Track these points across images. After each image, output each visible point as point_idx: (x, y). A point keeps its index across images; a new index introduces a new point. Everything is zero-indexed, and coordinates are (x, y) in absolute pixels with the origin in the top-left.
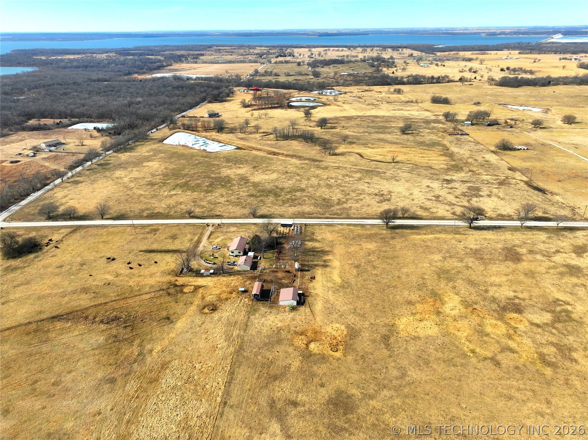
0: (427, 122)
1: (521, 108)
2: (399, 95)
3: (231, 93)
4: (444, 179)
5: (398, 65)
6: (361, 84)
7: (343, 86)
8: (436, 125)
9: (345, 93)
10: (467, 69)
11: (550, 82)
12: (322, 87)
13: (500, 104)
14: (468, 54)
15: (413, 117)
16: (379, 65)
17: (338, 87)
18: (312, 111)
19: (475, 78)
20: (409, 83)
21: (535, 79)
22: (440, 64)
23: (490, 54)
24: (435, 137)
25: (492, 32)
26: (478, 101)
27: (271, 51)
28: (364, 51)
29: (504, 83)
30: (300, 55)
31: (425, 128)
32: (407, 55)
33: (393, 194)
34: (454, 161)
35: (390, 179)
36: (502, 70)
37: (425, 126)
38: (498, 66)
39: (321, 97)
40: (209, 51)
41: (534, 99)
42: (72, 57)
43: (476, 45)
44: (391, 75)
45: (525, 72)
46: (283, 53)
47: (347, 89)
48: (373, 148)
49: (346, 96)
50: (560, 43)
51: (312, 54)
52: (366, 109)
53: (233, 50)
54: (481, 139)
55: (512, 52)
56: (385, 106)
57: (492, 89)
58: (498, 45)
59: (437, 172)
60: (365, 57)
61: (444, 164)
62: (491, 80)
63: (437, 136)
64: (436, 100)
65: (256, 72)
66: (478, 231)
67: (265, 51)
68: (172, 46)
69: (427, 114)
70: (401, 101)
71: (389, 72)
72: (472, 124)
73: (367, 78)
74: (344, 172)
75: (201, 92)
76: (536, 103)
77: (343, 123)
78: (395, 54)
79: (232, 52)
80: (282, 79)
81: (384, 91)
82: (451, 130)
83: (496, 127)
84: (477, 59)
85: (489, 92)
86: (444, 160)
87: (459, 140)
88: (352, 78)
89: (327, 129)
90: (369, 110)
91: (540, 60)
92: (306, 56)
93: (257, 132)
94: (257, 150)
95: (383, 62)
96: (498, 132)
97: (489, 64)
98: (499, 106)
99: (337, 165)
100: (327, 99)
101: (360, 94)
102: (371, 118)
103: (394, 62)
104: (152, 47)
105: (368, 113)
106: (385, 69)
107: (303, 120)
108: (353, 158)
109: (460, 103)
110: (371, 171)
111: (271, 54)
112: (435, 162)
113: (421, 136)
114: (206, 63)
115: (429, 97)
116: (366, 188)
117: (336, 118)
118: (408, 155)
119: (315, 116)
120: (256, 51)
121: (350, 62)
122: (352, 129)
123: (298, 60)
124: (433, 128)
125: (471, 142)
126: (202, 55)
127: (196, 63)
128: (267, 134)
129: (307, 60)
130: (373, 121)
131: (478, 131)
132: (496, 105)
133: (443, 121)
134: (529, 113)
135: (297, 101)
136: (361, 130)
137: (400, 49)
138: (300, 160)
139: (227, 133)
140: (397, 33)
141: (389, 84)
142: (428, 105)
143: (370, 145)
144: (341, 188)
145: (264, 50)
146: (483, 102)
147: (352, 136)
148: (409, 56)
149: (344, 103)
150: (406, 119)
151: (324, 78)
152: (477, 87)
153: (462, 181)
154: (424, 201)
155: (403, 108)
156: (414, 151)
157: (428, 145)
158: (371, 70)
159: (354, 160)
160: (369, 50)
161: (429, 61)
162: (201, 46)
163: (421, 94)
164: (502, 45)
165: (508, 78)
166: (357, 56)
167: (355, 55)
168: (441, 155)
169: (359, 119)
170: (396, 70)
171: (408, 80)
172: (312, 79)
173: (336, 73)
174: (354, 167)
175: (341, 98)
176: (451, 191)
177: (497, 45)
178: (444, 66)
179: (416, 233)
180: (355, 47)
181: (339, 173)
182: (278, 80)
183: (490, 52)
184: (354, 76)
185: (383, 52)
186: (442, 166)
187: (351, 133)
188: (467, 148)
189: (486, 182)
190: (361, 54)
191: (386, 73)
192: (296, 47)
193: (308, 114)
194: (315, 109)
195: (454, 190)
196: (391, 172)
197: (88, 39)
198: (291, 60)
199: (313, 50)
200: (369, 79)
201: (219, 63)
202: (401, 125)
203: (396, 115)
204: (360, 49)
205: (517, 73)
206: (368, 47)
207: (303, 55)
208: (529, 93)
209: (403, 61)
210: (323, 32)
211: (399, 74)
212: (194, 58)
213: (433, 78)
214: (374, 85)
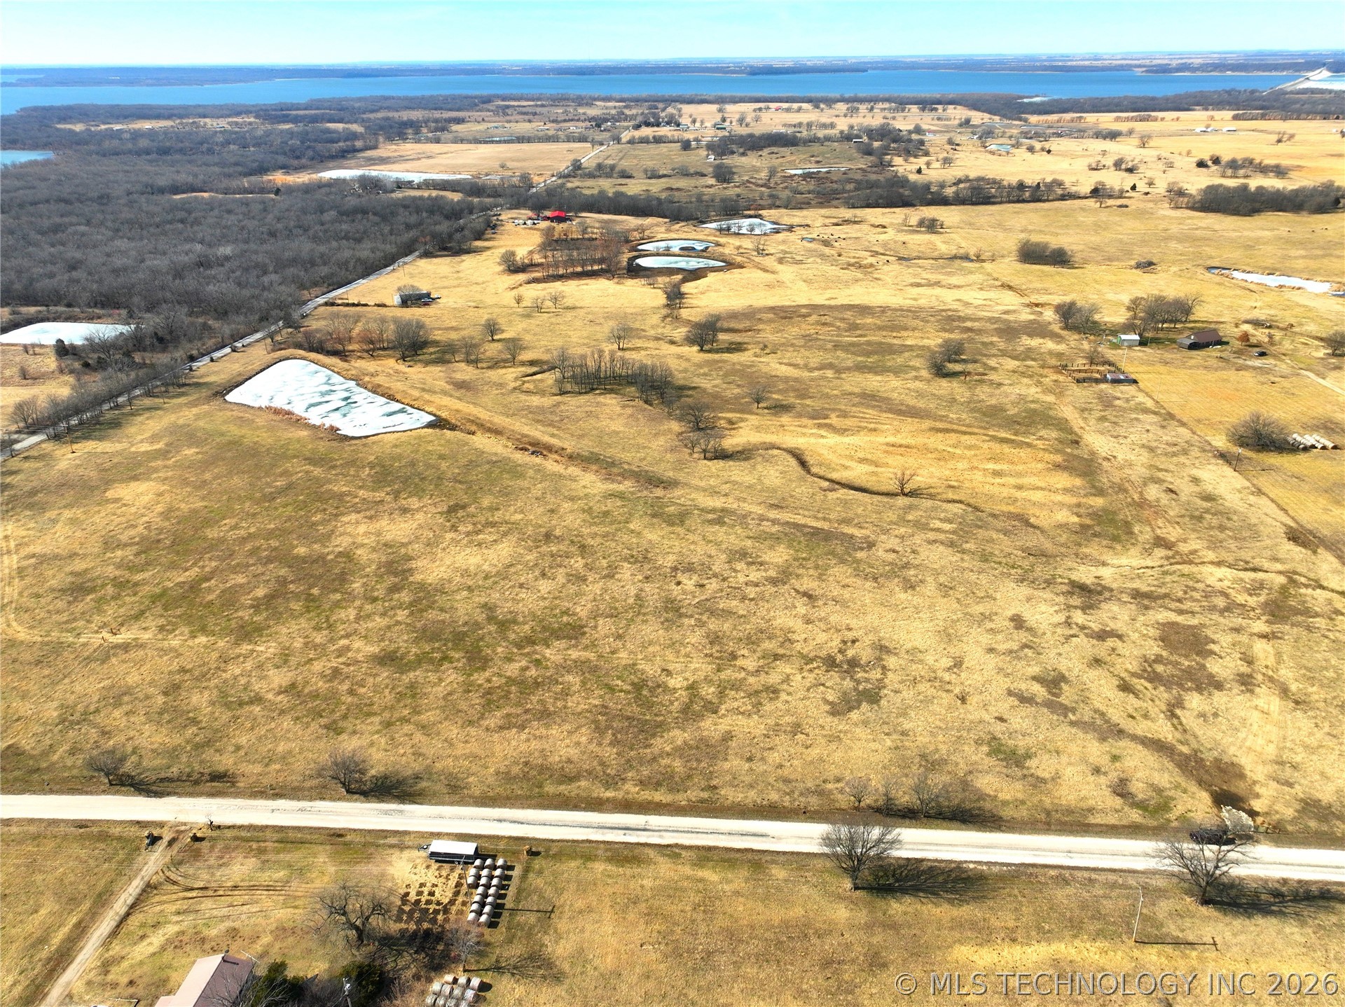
0: (1010, 331)
1: (1273, 281)
2: (933, 237)
3: (490, 228)
4: (1073, 583)
5: (931, 150)
6: (835, 202)
7: (786, 207)
8: (1035, 342)
9: (790, 228)
10: (1109, 161)
11: (1337, 201)
12: (732, 210)
13: (1209, 268)
14: (1107, 120)
15: (969, 311)
16: (885, 150)
17: (772, 212)
18: (687, 288)
19: (1134, 188)
20: (959, 201)
21: (1296, 192)
22: (1038, 146)
23: (1163, 119)
24: (1033, 390)
25: (1159, 65)
26: (1149, 258)
27: (627, 112)
28: (853, 111)
29: (1214, 202)
30: (694, 122)
31: (1004, 353)
32: (957, 122)
33: (891, 662)
34: (1100, 492)
35: (887, 576)
36: (1201, 164)
37: (1002, 345)
38: (1189, 153)
39: (722, 240)
40: (480, 110)
41: (1302, 252)
42: (147, 125)
43: (1126, 98)
44: (913, 177)
45: (1263, 170)
46: (654, 115)
47: (796, 217)
48: (842, 431)
49: (792, 237)
50: (1330, 92)
51: (724, 120)
52: (838, 280)
53: (538, 110)
54: (1174, 398)
55: (1218, 114)
56: (891, 271)
57: (1181, 221)
58: (1178, 96)
59: (1048, 546)
60: (851, 127)
61: (1070, 507)
62: (1176, 195)
63: (1039, 383)
64: (1032, 255)
65: (577, 166)
66: (1238, 923)
67: (613, 112)
68: (399, 98)
69: (1010, 300)
70: (936, 254)
71: (909, 167)
72: (1143, 343)
73: (850, 187)
74: (733, 538)
75: (409, 227)
76: (1313, 264)
77: (768, 334)
78: (927, 121)
79: (535, 114)
80: (634, 188)
81: (892, 224)
82: (1081, 363)
83: (1214, 351)
84: (1130, 132)
85: (1174, 229)
86: (1066, 491)
87: (1107, 402)
88: (812, 185)
89: (717, 351)
90: (847, 284)
91: (1292, 136)
92: (708, 124)
93: (512, 361)
94: (489, 430)
95: (894, 141)
96: (1224, 374)
97: (1164, 146)
98: (1208, 275)
99: (718, 503)
100: (739, 248)
101: (827, 233)
102: (848, 314)
103: (922, 143)
104: (353, 100)
105: (845, 296)
106: (898, 160)
107: (655, 319)
108: (775, 474)
109: (1098, 263)
110: (826, 536)
111: (625, 120)
112: (1037, 496)
113: (991, 383)
114: (462, 141)
115: (1011, 243)
116: (798, 625)
117: (751, 314)
118: (951, 465)
119: (694, 302)
120: (592, 112)
121: (814, 140)
122: (789, 355)
123: (689, 136)
124: (1028, 354)
125: (1146, 411)
126: (460, 121)
127: (438, 141)
128: (540, 366)
129: (709, 135)
130: (853, 327)
131: (1162, 369)
132: (1200, 270)
133: (1056, 328)
134: (1296, 297)
135: (658, 255)
136: (815, 358)
137: (940, 107)
138: (609, 478)
139: (427, 363)
140: (934, 68)
141: (906, 203)
142: (1010, 268)
143: (834, 420)
144: (713, 625)
145: (612, 107)
146: (1162, 261)
147: (786, 379)
148: (961, 125)
149: (781, 261)
150: (949, 320)
151: (744, 184)
152: (1141, 214)
153: (1137, 595)
154: (1004, 706)
155: (940, 277)
156: (970, 448)
157: (1012, 423)
158: (863, 163)
159: (778, 482)
160: (863, 108)
161: (1010, 137)
162: (467, 97)
163: (991, 232)
164: (1188, 95)
165: (1221, 189)
166: (832, 126)
167: (828, 121)
168: (1058, 466)
169: (814, 318)
170: (928, 164)
171: (957, 193)
172: (711, 186)
173: (773, 172)
174: (773, 514)
175: (775, 245)
176: (1102, 649)
177: (1176, 96)
178: (1049, 152)
179: (973, 925)
180: (830, 102)
181: (718, 544)
182: (623, 189)
183: (1160, 114)
184: (819, 179)
185: (899, 115)
186: (1063, 516)
187: (784, 370)
188: (1136, 435)
189: (1220, 602)
190: (843, 119)
191: (901, 170)
192: (690, 101)
193: (675, 297)
194: (698, 278)
195: (1110, 642)
196: (893, 543)
197: (215, 81)
198: (669, 134)
199: (730, 108)
200: (856, 189)
201: (492, 142)
202: (934, 340)
203: (923, 302)
204: (842, 107)
205: (1241, 172)
206: (861, 101)
207: (702, 122)
208: (1285, 234)
209: (947, 136)
210: (760, 64)
211: (935, 173)
212: (436, 130)
213: (1021, 186)
214: (868, 206)
